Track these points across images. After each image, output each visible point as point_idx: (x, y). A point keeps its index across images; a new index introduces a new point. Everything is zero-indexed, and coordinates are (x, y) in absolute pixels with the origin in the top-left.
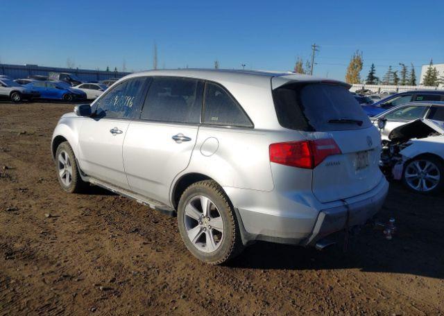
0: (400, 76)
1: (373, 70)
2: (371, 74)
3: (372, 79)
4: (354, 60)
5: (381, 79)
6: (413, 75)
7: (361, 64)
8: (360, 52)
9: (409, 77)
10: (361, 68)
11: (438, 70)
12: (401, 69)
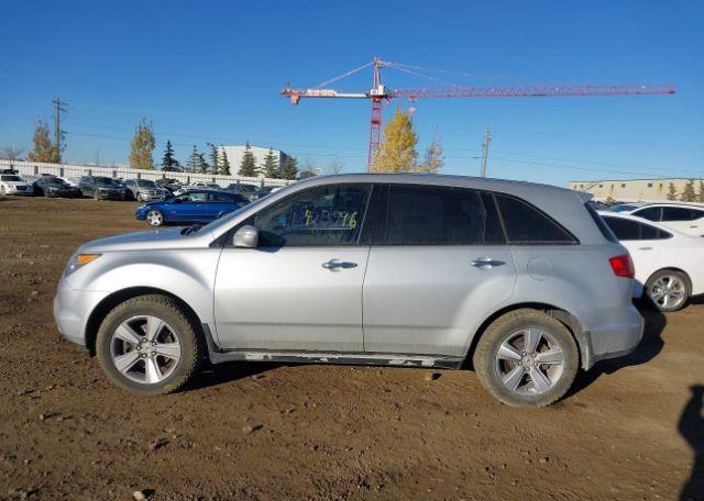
0: (209, 161)
1: (169, 150)
2: (168, 155)
3: (170, 164)
4: (141, 133)
5: (183, 163)
6: (226, 160)
7: (152, 140)
8: (147, 122)
9: (221, 163)
10: (153, 146)
11: (255, 155)
12: (209, 151)
